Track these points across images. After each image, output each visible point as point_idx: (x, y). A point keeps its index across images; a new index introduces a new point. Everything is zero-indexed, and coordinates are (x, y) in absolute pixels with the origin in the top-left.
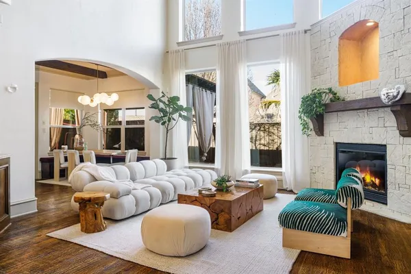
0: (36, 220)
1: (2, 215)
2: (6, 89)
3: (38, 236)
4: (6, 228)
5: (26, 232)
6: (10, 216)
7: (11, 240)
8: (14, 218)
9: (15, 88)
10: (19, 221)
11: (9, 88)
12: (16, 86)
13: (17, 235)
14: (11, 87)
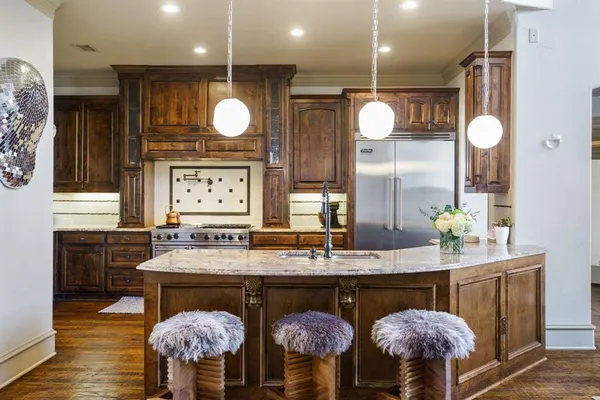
0: (586, 364)
1: (531, 342)
2: (544, 144)
3: (580, 394)
4: (536, 364)
5: (562, 380)
6: (544, 345)
7: (537, 386)
8: (551, 351)
9: (557, 141)
10: (558, 358)
11: (548, 142)
12: (559, 137)
13: (548, 380)
14: (550, 140)
